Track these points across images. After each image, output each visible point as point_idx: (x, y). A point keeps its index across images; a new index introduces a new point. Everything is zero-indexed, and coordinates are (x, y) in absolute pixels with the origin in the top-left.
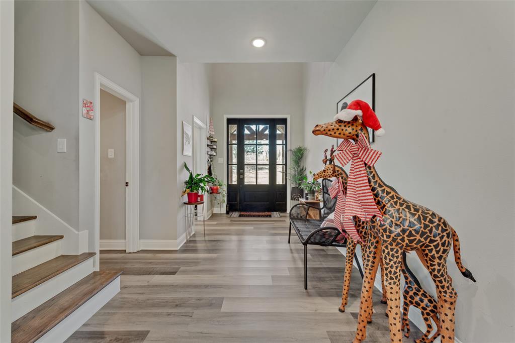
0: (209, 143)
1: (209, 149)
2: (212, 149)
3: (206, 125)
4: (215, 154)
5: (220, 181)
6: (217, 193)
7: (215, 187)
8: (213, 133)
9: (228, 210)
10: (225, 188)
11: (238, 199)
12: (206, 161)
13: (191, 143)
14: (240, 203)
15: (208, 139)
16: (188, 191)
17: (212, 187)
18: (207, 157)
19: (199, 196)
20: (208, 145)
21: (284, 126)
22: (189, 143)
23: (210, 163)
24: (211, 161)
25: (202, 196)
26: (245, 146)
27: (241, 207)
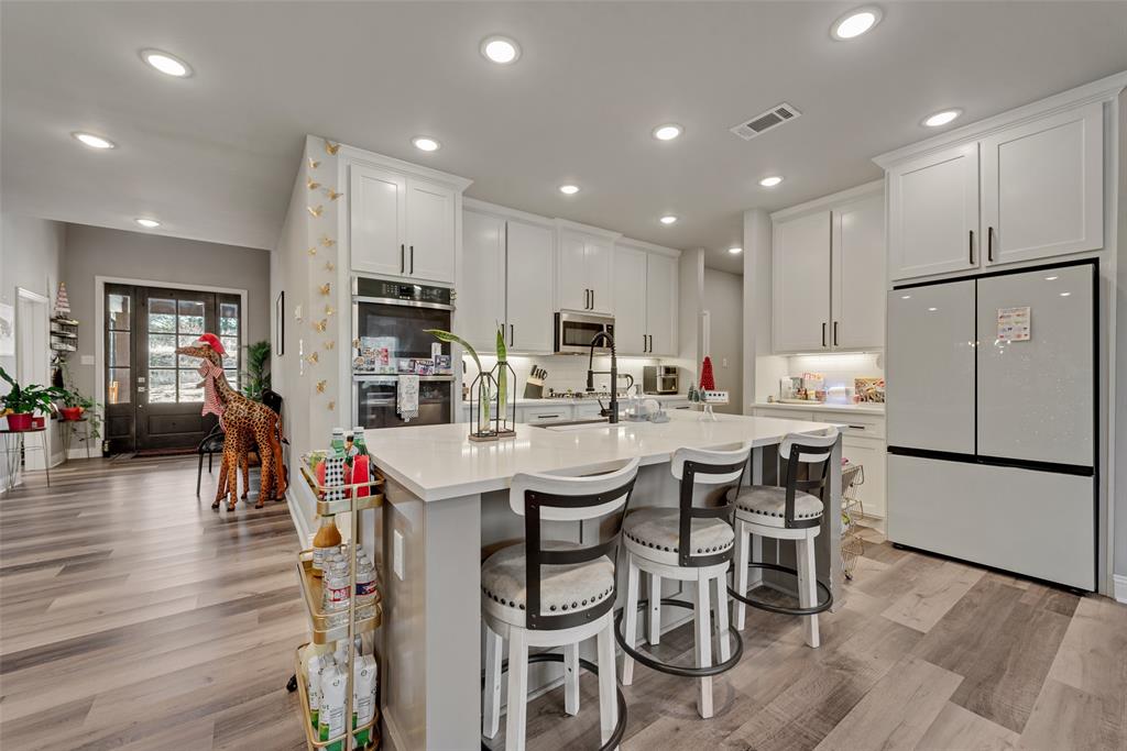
0: (55, 327)
1: (54, 339)
2: (63, 338)
3: (48, 296)
4: (71, 348)
5: (87, 398)
6: (77, 420)
7: (72, 409)
8: (68, 311)
9: (106, 450)
10: (100, 411)
11: (133, 429)
12: (49, 361)
13: (13, 334)
14: (137, 437)
15: (52, 320)
16: (11, 411)
17: (65, 409)
18: (51, 354)
19: (35, 419)
20: (52, 333)
21: (235, 306)
22: (9, 335)
23: (58, 365)
24: (62, 361)
25: (41, 421)
26: (150, 336)
27: (139, 444)
